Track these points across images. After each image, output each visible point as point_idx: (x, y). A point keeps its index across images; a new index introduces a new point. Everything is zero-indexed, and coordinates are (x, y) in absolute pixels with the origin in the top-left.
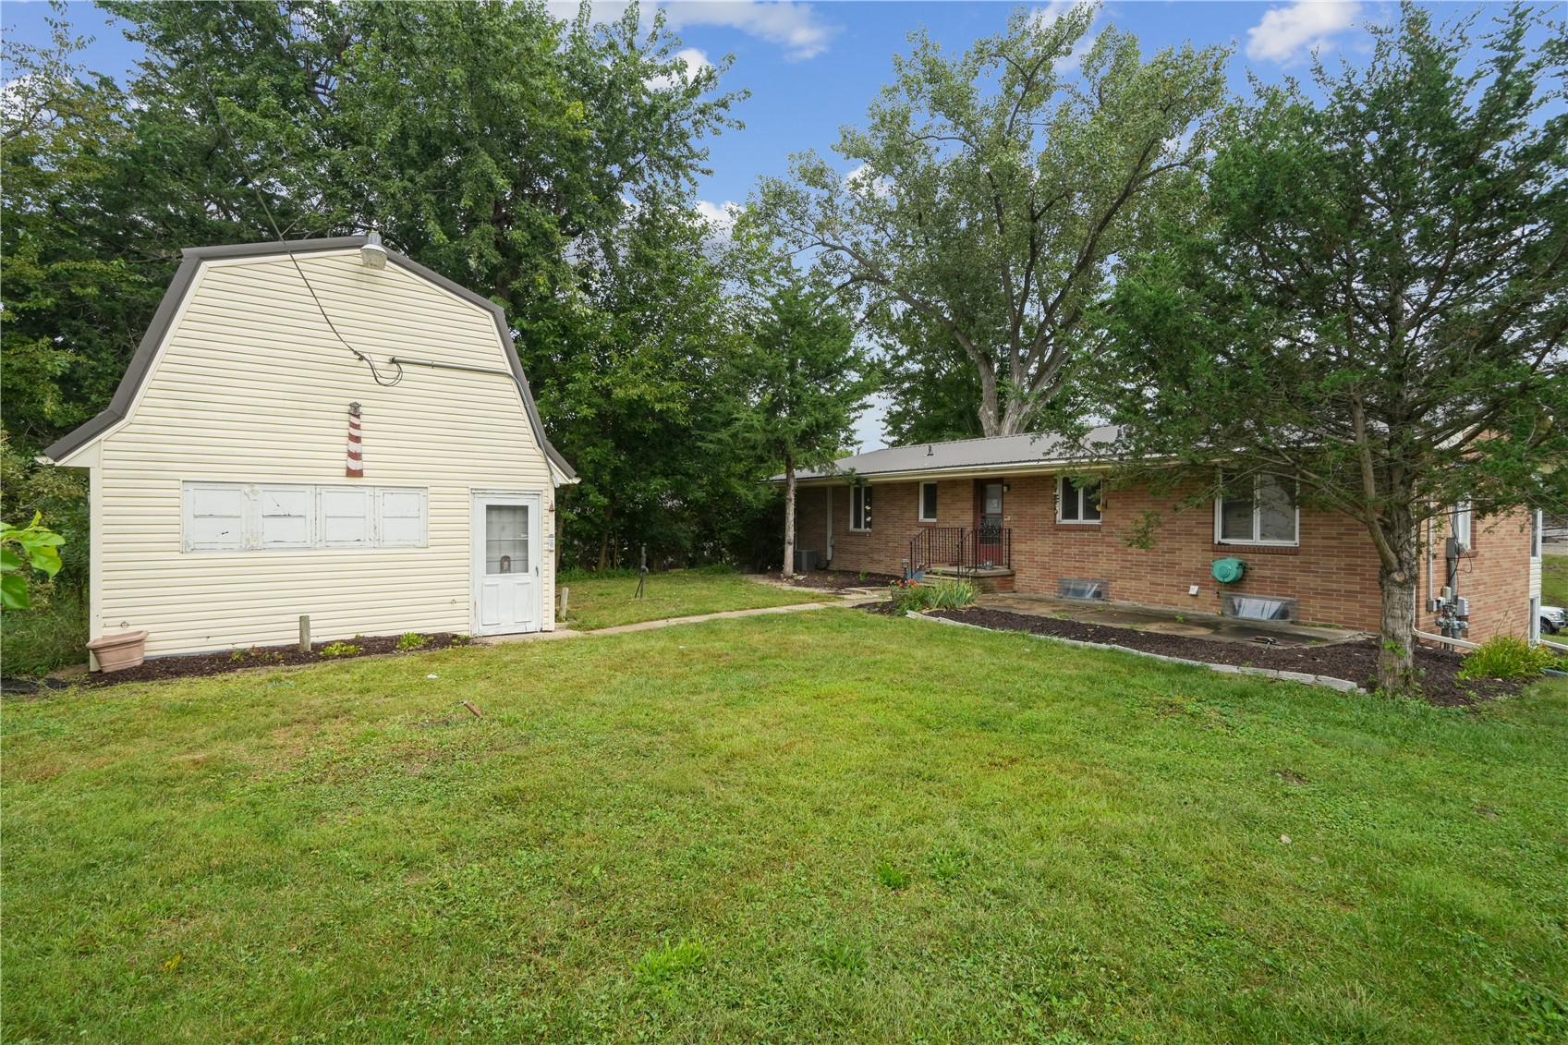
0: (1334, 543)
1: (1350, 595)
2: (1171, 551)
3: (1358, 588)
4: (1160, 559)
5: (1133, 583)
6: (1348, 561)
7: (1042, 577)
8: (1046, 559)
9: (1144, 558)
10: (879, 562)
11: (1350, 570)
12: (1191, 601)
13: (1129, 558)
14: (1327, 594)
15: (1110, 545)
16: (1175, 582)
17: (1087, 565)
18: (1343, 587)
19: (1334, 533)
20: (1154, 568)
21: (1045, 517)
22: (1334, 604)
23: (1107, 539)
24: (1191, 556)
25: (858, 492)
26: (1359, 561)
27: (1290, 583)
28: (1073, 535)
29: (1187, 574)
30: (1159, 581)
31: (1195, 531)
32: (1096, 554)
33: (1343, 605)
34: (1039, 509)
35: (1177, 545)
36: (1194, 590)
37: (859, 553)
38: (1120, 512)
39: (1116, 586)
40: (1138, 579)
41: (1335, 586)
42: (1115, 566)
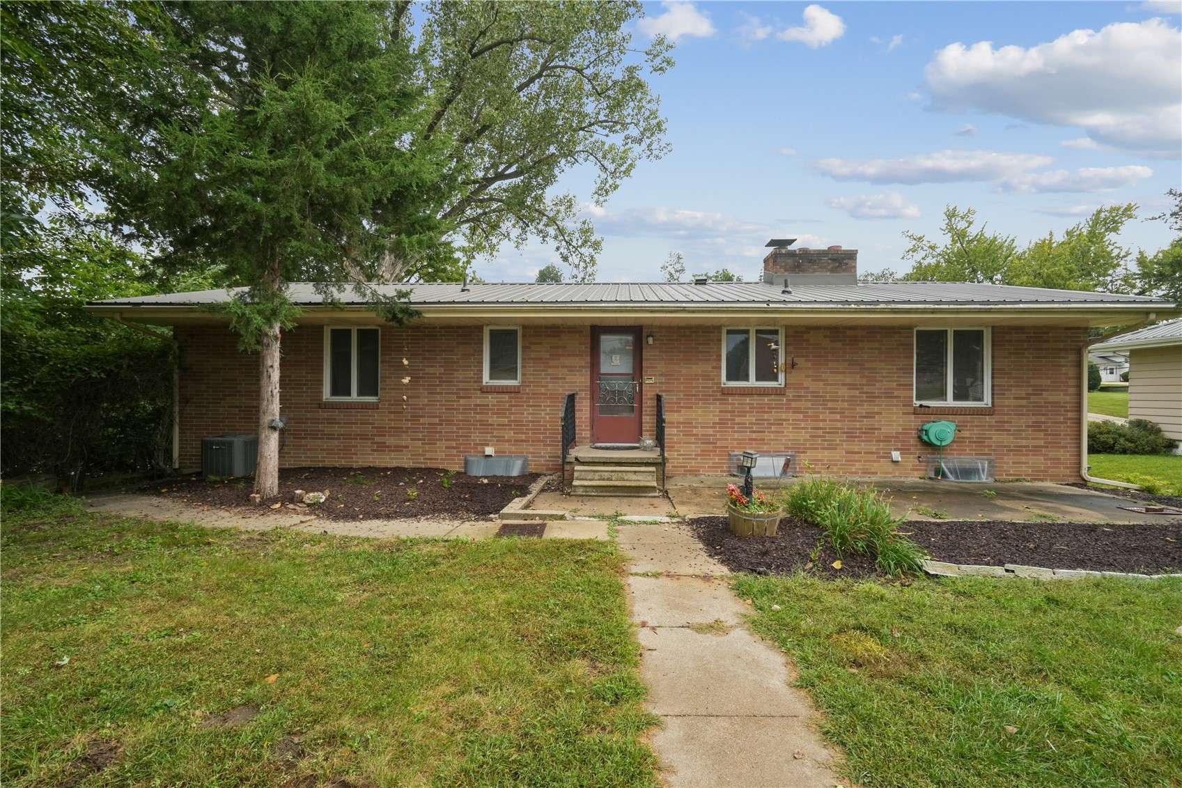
0: (1024, 402)
1: (1036, 450)
2: (870, 415)
3: (1042, 443)
4: (858, 425)
5: (826, 453)
6: (1034, 418)
7: (704, 454)
8: (711, 431)
9: (839, 425)
10: (398, 449)
11: (1036, 427)
12: (891, 467)
13: (821, 425)
14: (1017, 450)
15: (796, 411)
16: (874, 449)
17: (766, 436)
18: (1031, 443)
19: (1023, 393)
20: (851, 435)
21: (707, 377)
22: (1024, 459)
23: (793, 404)
24: (894, 420)
25: (341, 338)
26: (1043, 419)
27: (987, 442)
28: (748, 400)
29: (887, 439)
30: (856, 449)
31: (896, 393)
32: (779, 422)
33: (1031, 459)
34: (699, 368)
35: (876, 409)
36: (896, 455)
37: (347, 436)
38: (810, 372)
39: (804, 459)
40: (832, 448)
41: (1024, 442)
42: (804, 435)
